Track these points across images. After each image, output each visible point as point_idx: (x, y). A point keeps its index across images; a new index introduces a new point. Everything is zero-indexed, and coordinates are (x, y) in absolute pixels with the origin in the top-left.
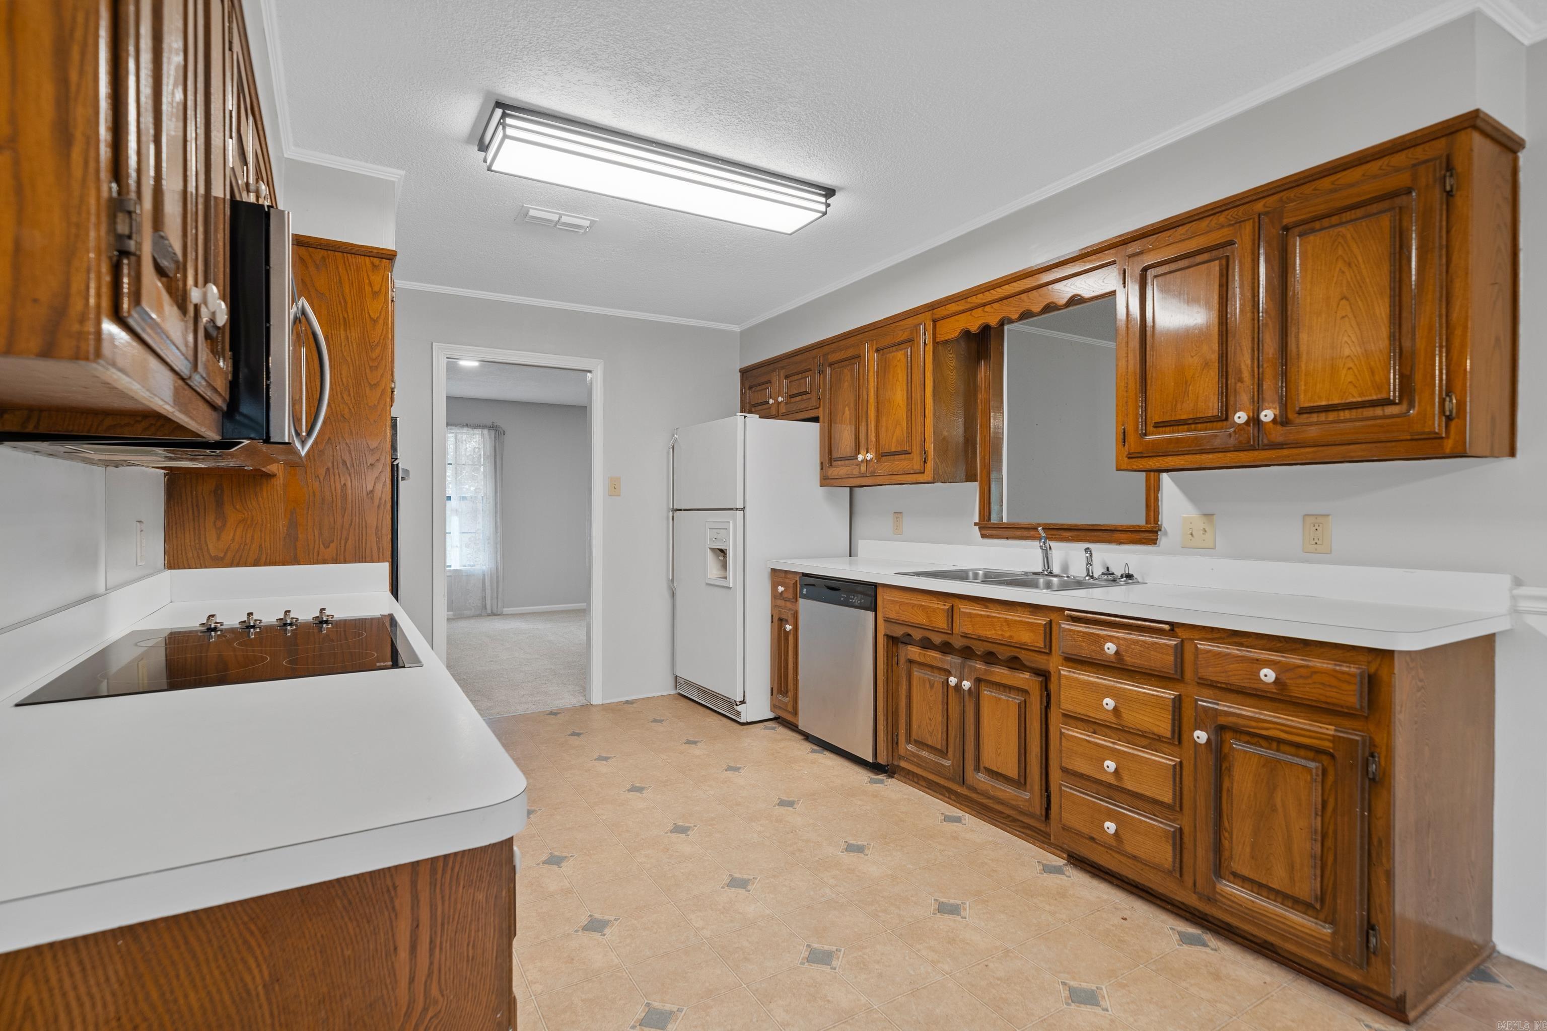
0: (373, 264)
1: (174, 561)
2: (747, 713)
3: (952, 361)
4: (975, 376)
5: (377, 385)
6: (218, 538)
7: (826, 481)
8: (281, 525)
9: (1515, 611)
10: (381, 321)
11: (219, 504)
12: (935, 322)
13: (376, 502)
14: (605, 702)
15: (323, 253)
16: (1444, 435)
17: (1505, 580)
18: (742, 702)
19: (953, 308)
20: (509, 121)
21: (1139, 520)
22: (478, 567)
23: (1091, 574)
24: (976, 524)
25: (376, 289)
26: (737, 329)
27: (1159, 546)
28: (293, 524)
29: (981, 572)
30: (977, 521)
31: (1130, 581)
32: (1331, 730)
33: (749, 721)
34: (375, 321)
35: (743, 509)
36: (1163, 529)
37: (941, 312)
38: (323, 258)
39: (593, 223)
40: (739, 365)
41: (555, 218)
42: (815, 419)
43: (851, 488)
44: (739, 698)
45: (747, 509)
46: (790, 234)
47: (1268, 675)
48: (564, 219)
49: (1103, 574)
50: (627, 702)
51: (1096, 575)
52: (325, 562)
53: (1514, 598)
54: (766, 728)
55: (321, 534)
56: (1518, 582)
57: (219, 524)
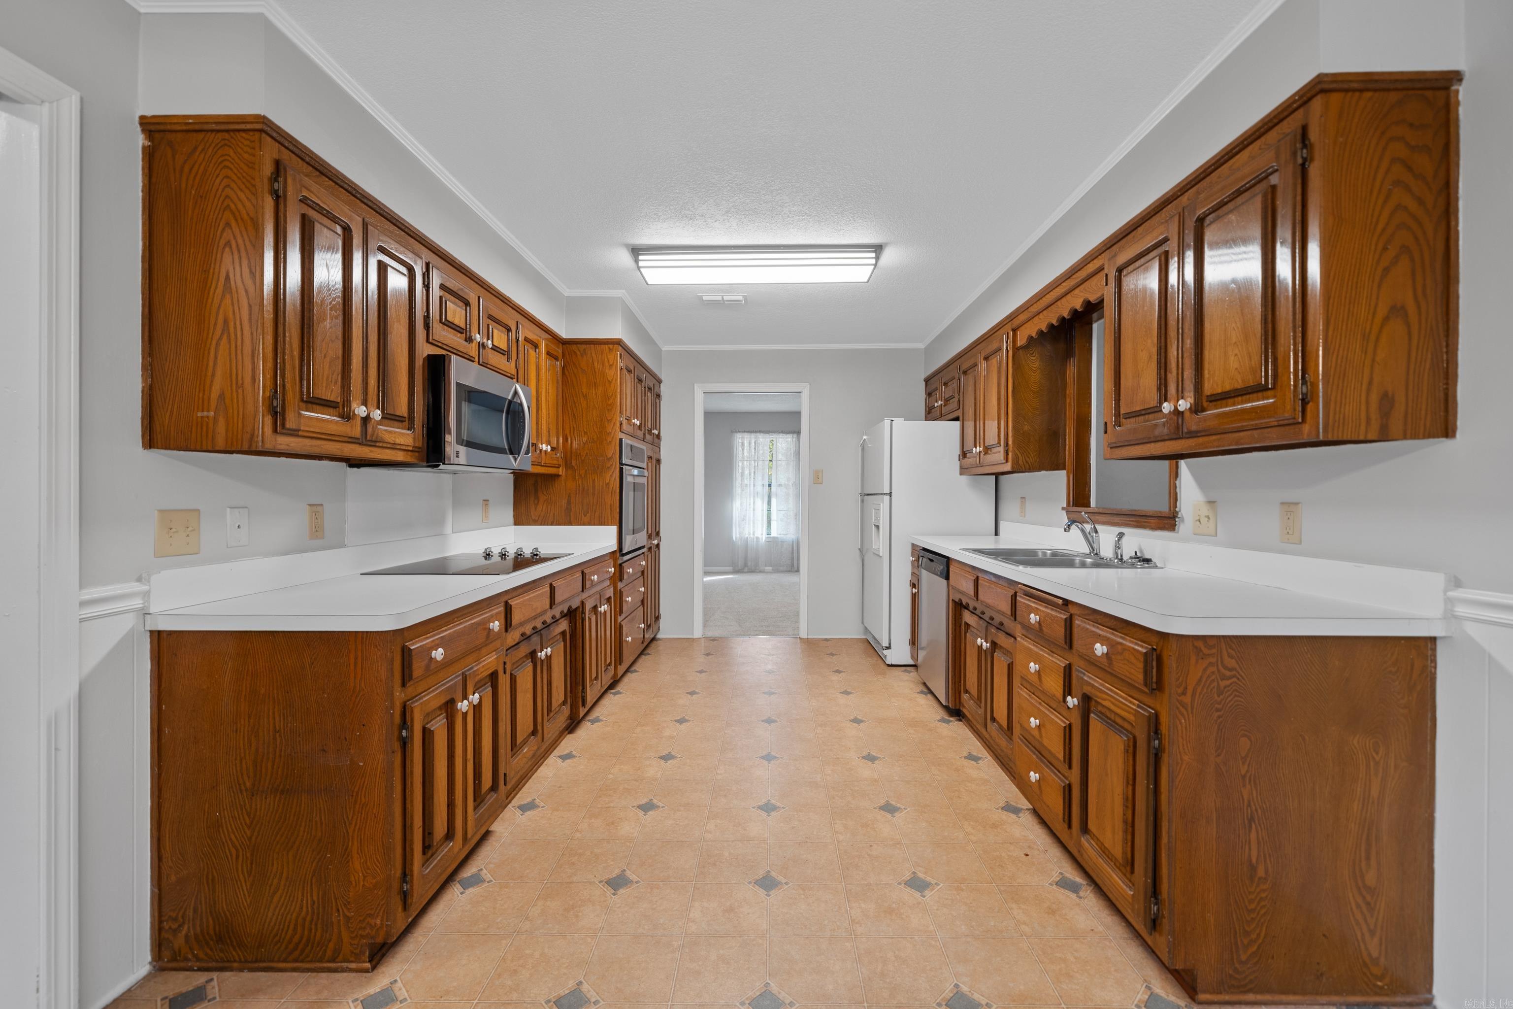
0: (609, 348)
1: (518, 521)
2: (892, 657)
3: (1034, 363)
4: (1064, 374)
5: (611, 420)
6: (536, 509)
7: (963, 470)
8: (564, 502)
9: (1450, 616)
10: (614, 382)
11: (536, 491)
12: (1014, 331)
13: (610, 490)
14: (809, 637)
15: (584, 346)
16: (1300, 420)
17: (1438, 580)
18: (889, 648)
19: (1022, 317)
20: (641, 257)
21: (1163, 507)
22: (788, 536)
23: (1120, 557)
24: (1063, 509)
25: (611, 363)
26: (921, 346)
27: (1178, 532)
28: (569, 502)
29: (1049, 552)
30: (1065, 506)
31: (1147, 565)
32: (1134, 704)
33: (893, 663)
34: (610, 382)
35: (890, 494)
36: (1179, 516)
37: (1016, 322)
38: (584, 350)
39: (744, 296)
40: (923, 376)
41: (720, 298)
42: (957, 419)
43: (997, 475)
44: (885, 644)
45: (893, 494)
46: (868, 282)
47: (1100, 649)
48: (725, 298)
49: (1131, 558)
50: (826, 640)
51: (1125, 558)
52: (584, 524)
53: (1449, 601)
54: (905, 671)
55: (582, 508)
56: (1457, 583)
57: (536, 502)
